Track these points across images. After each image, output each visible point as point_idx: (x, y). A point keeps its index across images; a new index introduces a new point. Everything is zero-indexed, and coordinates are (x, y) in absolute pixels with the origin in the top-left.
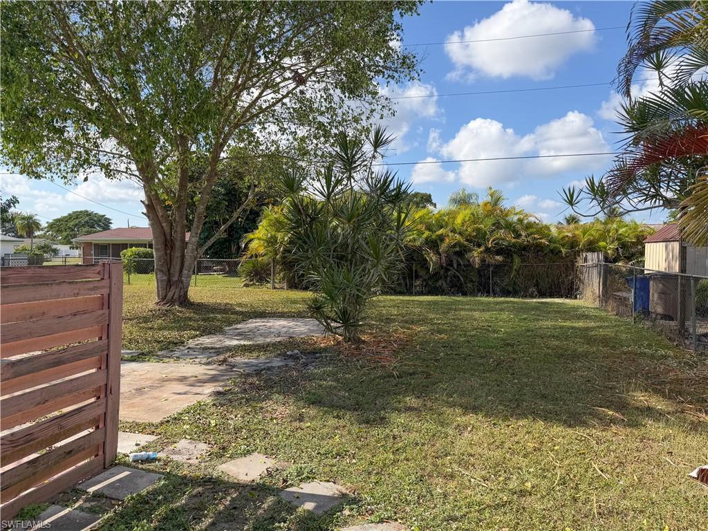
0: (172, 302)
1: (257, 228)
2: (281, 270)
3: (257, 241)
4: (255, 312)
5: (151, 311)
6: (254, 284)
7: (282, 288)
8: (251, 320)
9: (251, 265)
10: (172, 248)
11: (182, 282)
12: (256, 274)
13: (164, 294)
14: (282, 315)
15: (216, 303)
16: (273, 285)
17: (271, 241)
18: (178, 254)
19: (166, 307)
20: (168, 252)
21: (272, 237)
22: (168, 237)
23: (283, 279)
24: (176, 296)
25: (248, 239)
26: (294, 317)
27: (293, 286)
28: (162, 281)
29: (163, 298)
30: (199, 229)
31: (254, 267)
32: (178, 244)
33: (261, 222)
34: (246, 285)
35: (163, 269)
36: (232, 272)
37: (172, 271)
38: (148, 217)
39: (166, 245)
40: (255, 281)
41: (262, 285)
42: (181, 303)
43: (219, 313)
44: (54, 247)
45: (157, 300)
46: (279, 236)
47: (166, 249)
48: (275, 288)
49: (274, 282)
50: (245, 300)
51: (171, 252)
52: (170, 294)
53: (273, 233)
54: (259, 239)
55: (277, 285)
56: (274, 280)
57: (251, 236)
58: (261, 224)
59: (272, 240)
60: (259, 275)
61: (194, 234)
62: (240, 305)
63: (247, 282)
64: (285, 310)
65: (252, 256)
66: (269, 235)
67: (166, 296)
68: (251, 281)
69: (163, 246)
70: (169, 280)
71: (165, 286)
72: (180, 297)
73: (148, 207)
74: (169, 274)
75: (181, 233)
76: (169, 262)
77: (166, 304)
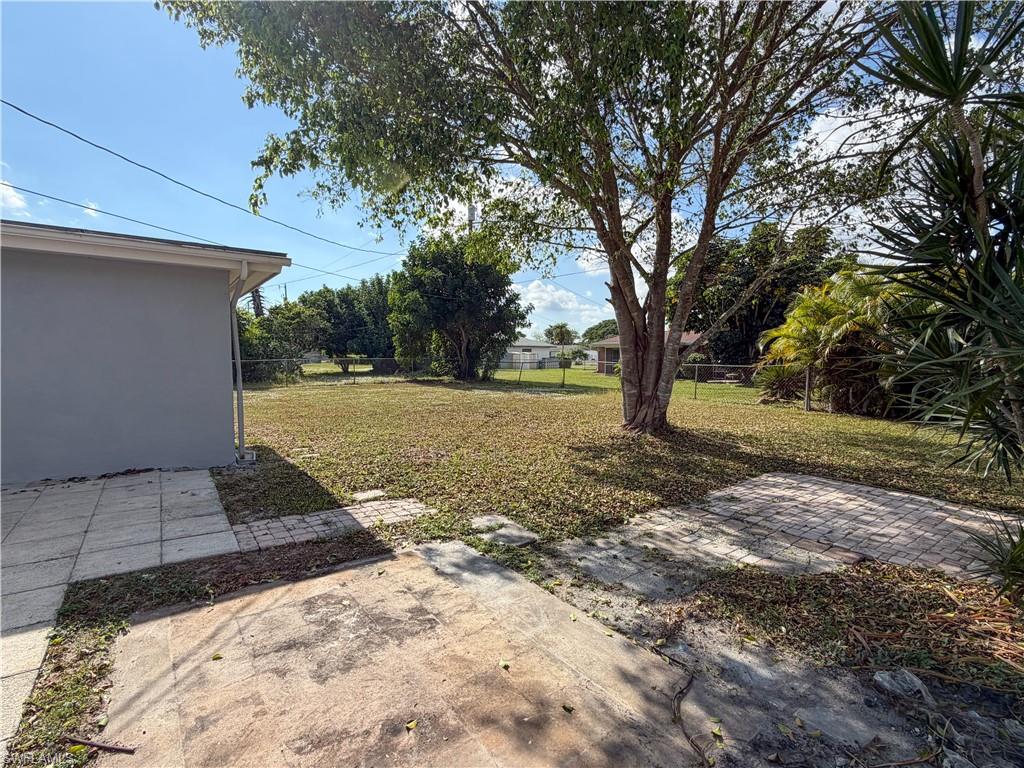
0: (642, 427)
1: (783, 321)
2: (823, 384)
3: (785, 341)
4: (775, 458)
5: (612, 438)
6: (777, 400)
7: (823, 410)
8: (764, 477)
9: (774, 373)
10: (645, 348)
11: (657, 398)
12: (781, 387)
13: (633, 414)
14: (829, 474)
15: (711, 432)
16: (809, 405)
17: (809, 340)
18: (653, 357)
19: (634, 434)
20: (640, 354)
21: (808, 333)
22: (640, 333)
23: (827, 396)
24: (648, 419)
25: (768, 339)
26: (856, 480)
27: (842, 407)
28: (630, 396)
29: (632, 422)
30: (684, 318)
31: (778, 376)
32: (653, 342)
33: (791, 311)
34: (765, 402)
35: (632, 378)
36: (746, 381)
37: (644, 383)
38: (614, 304)
39: (637, 345)
40: (778, 396)
41: (789, 403)
42: (655, 430)
43: (710, 453)
44: (585, 352)
45: (624, 422)
46: (823, 331)
47: (636, 351)
48: (811, 409)
49: (809, 399)
50: (758, 428)
51: (643, 354)
52: (641, 416)
53: (811, 327)
54: (788, 337)
55: (814, 405)
56: (809, 397)
57: (774, 333)
58: (792, 314)
59: (809, 337)
60: (786, 387)
61: (675, 327)
62: (749, 439)
63: (766, 397)
64: (836, 461)
65: (775, 361)
66: (804, 331)
67: (635, 417)
68: (773, 395)
69: (633, 346)
70: (640, 395)
71: (634, 404)
72: (654, 420)
73: (612, 289)
74: (640, 386)
75: (658, 326)
76: (640, 368)
77: (635, 429)
